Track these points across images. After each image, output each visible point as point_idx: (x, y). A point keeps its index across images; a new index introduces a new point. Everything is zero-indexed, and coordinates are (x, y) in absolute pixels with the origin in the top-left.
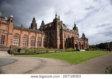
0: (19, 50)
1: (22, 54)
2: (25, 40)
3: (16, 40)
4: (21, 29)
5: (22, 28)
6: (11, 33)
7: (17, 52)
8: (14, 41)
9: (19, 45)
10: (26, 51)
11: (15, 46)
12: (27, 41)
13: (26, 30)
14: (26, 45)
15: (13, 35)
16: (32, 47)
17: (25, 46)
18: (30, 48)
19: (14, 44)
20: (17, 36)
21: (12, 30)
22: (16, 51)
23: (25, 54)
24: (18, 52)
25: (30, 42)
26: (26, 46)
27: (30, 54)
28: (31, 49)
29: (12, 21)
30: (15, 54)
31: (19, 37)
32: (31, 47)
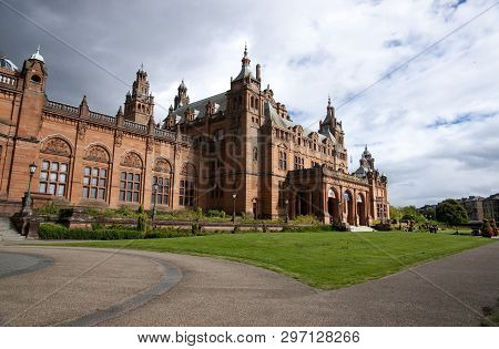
0: (65, 215)
1: (79, 235)
2: (95, 172)
3: (54, 167)
4: (80, 117)
5: (85, 115)
6: (31, 134)
7: (57, 222)
8: (44, 175)
9: (65, 194)
10: (100, 219)
11: (45, 197)
12: (102, 174)
13: (99, 123)
14: (100, 192)
15: (42, 146)
16: (127, 202)
17: (92, 199)
18: (117, 208)
19: (42, 189)
20: (58, 148)
21: (36, 120)
22: (48, 220)
23: (93, 236)
24: (59, 226)
25: (116, 179)
26: (100, 200)
27: (115, 237)
28: (121, 211)
29: (36, 78)
30: (44, 235)
31: (70, 157)
32: (122, 202)
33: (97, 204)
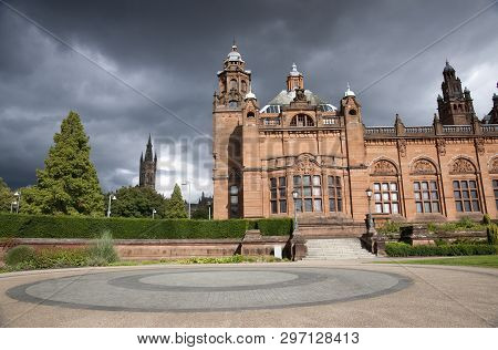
0: (406, 233)
1: (423, 252)
2: (424, 186)
3: (384, 187)
4: (399, 135)
5: (402, 133)
6: (359, 162)
7: (400, 240)
8: (378, 196)
9: (400, 211)
10: (442, 235)
11: (384, 217)
12: (432, 186)
13: (418, 136)
14: (434, 206)
15: (370, 171)
16: (466, 213)
17: (427, 213)
18: (457, 220)
19: (378, 209)
20: (386, 170)
21: (362, 147)
22: (391, 238)
23: (439, 253)
24: (402, 244)
25: (448, 190)
26: (435, 213)
27: (463, 252)
28: (462, 223)
29: (353, 112)
30: (391, 253)
31: (397, 176)
32: (461, 213)
33: (434, 218)
